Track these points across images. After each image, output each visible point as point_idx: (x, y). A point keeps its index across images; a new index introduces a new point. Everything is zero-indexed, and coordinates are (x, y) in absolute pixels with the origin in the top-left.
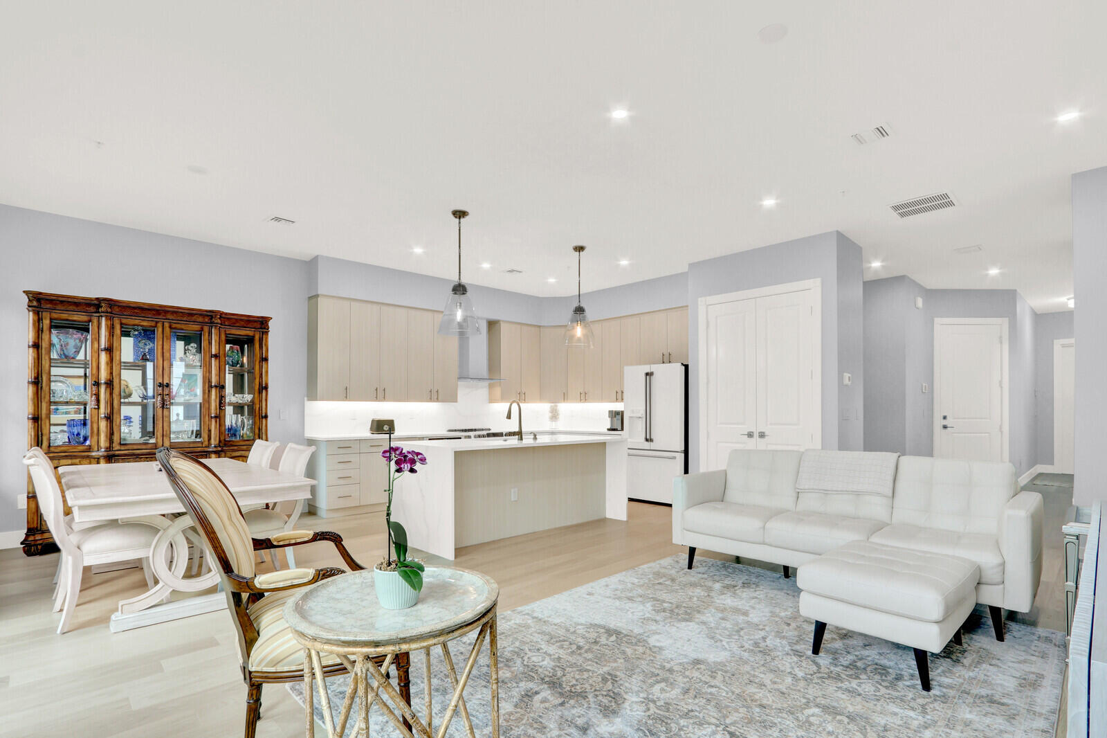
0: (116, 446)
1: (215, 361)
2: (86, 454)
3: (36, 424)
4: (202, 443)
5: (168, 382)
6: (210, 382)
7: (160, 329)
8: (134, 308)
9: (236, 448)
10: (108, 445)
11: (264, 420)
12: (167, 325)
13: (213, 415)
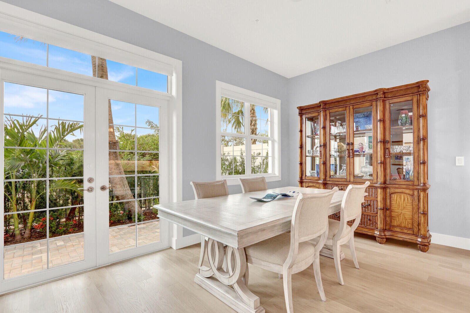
0: (328, 179)
1: (380, 124)
2: (317, 181)
3: (301, 166)
4: (373, 181)
5: (352, 142)
6: (377, 139)
7: (348, 111)
8: (335, 102)
9: (397, 186)
10: (324, 178)
11: (422, 166)
12: (351, 107)
13: (379, 162)
